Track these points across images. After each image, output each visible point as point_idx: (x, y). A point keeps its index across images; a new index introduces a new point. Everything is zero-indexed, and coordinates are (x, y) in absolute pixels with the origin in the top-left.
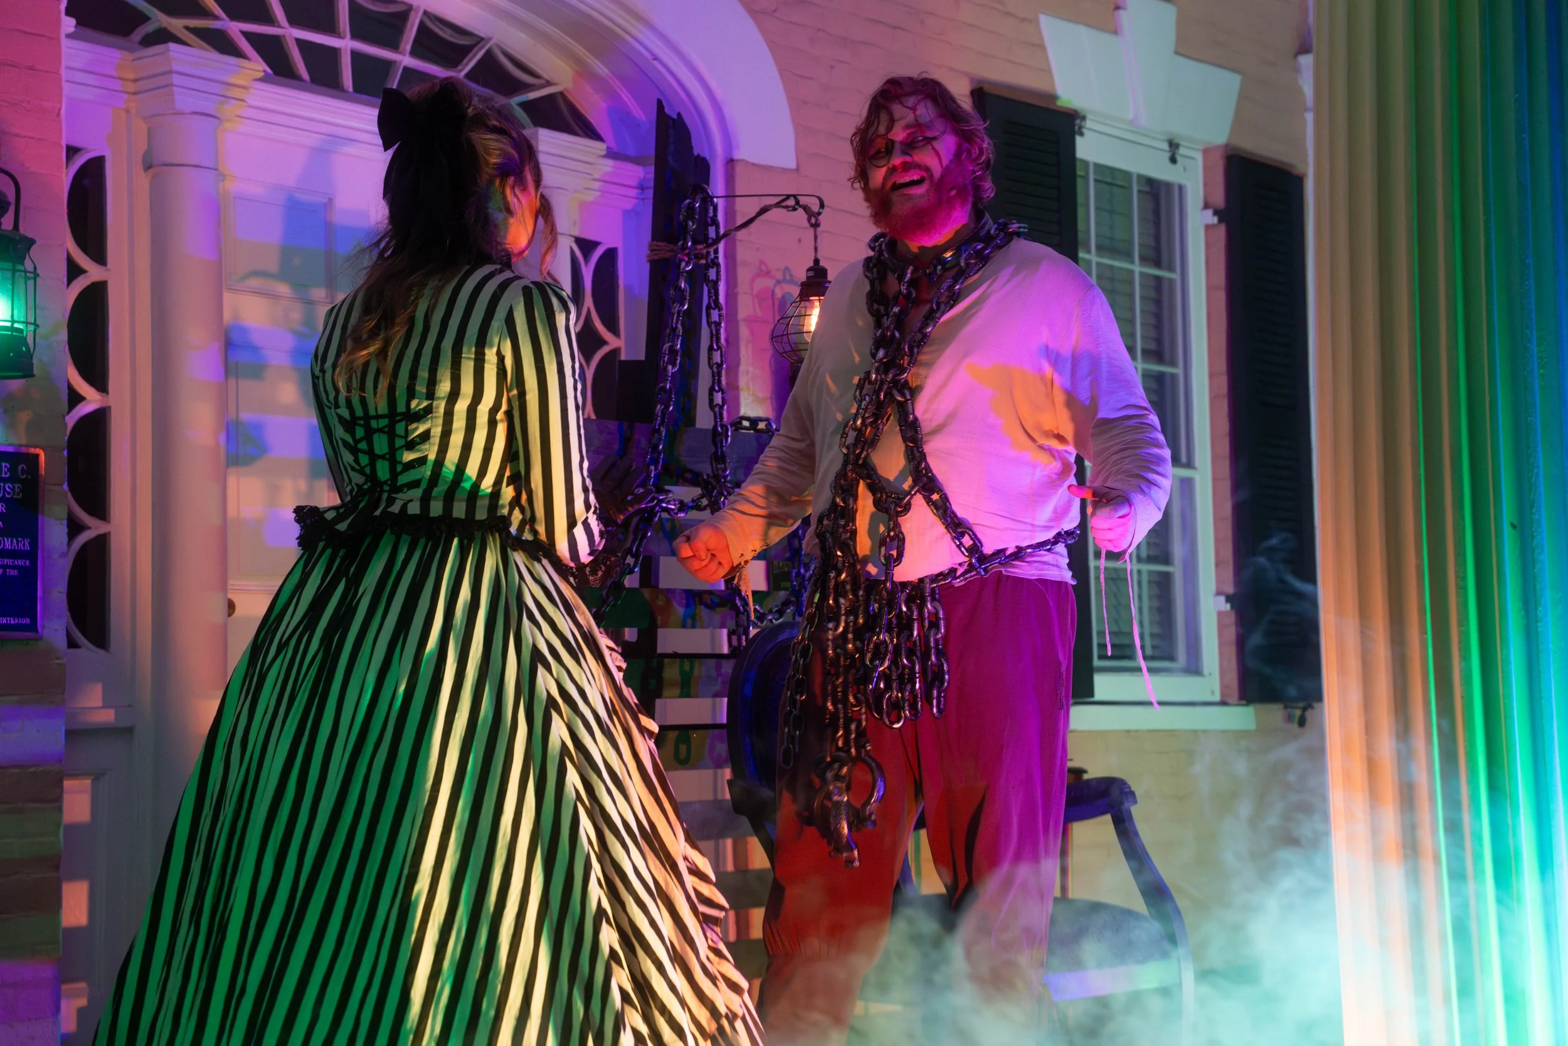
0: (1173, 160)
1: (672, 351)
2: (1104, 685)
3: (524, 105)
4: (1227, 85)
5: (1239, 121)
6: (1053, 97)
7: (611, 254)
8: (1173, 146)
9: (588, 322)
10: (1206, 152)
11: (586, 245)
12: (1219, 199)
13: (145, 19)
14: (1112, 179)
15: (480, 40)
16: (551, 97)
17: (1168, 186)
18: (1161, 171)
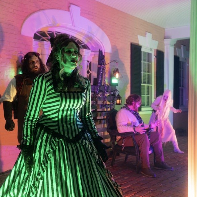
0: (151, 51)
1: (100, 78)
2: (143, 109)
3: (82, 46)
4: (157, 43)
5: (158, 46)
6: (139, 44)
7: (91, 62)
8: (151, 49)
9: (88, 70)
10: (154, 50)
11: (88, 61)
12: (156, 55)
13: (41, 38)
14: (145, 53)
15: (77, 39)
16: (85, 45)
17: (150, 54)
18: (149, 52)
